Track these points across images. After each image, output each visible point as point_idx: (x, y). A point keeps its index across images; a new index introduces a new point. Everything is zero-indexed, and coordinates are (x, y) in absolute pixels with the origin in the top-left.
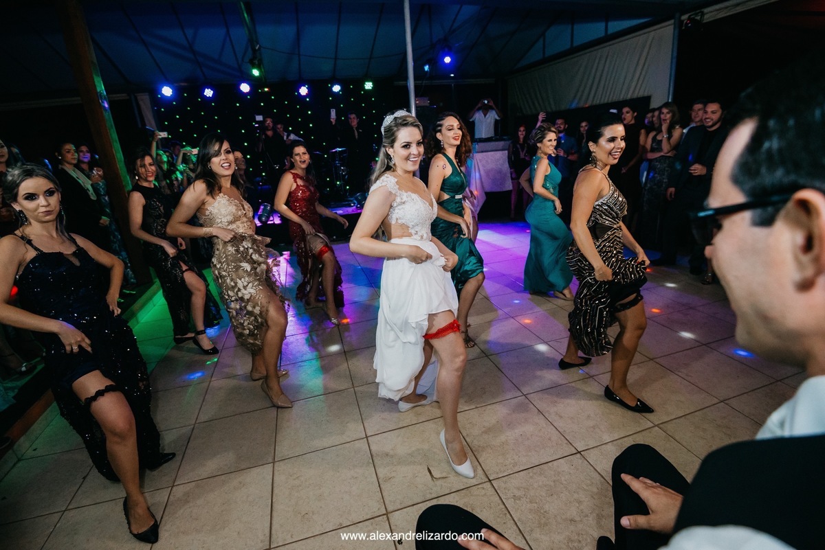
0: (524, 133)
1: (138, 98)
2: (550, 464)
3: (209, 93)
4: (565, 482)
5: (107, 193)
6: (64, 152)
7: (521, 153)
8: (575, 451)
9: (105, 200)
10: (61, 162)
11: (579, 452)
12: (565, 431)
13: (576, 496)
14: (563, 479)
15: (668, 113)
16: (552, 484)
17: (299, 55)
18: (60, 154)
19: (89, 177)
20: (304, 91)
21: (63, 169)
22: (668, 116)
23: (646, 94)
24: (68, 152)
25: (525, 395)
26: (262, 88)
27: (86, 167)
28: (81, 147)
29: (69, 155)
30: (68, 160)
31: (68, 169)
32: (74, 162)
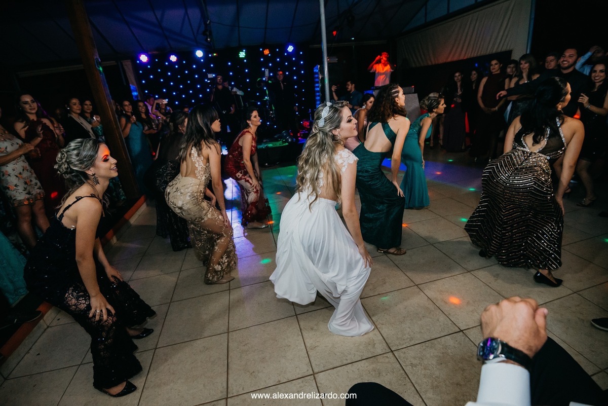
1: (123, 63)
2: (439, 340)
3: (173, 58)
4: (451, 354)
5: (104, 134)
6: (71, 105)
8: (459, 330)
9: (102, 139)
10: (69, 112)
11: (462, 331)
12: (449, 314)
13: (460, 365)
14: (449, 351)
15: (525, 63)
16: (441, 355)
17: (239, 27)
18: (69, 106)
19: (90, 123)
20: (242, 55)
21: (71, 117)
22: (527, 65)
23: (508, 49)
24: (74, 105)
25: (417, 285)
26: (212, 53)
27: (88, 115)
28: (85, 101)
29: (75, 107)
30: (74, 110)
31: (75, 117)
32: (79, 112)
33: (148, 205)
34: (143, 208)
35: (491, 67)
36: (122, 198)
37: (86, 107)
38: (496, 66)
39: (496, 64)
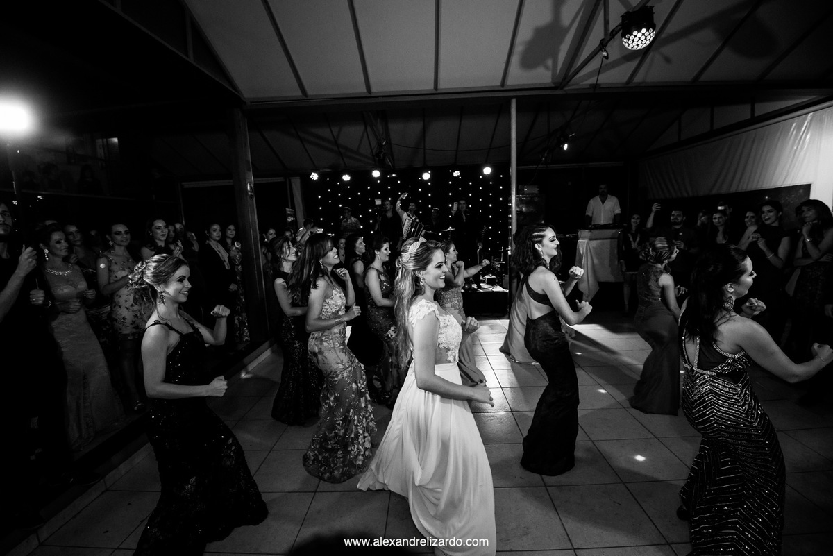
0: (638, 221)
1: (292, 180)
3: (346, 178)
5: (241, 263)
6: (212, 231)
7: (633, 243)
9: (237, 269)
10: (208, 238)
17: (424, 149)
18: (209, 232)
19: (228, 250)
20: (426, 176)
21: (209, 244)
24: (215, 231)
26: (391, 174)
27: (229, 241)
28: (228, 226)
29: (215, 234)
30: (213, 237)
31: (213, 244)
32: (218, 239)
33: (273, 352)
34: (267, 354)
35: (763, 216)
36: (244, 340)
37: (229, 232)
38: (771, 214)
39: (769, 211)
